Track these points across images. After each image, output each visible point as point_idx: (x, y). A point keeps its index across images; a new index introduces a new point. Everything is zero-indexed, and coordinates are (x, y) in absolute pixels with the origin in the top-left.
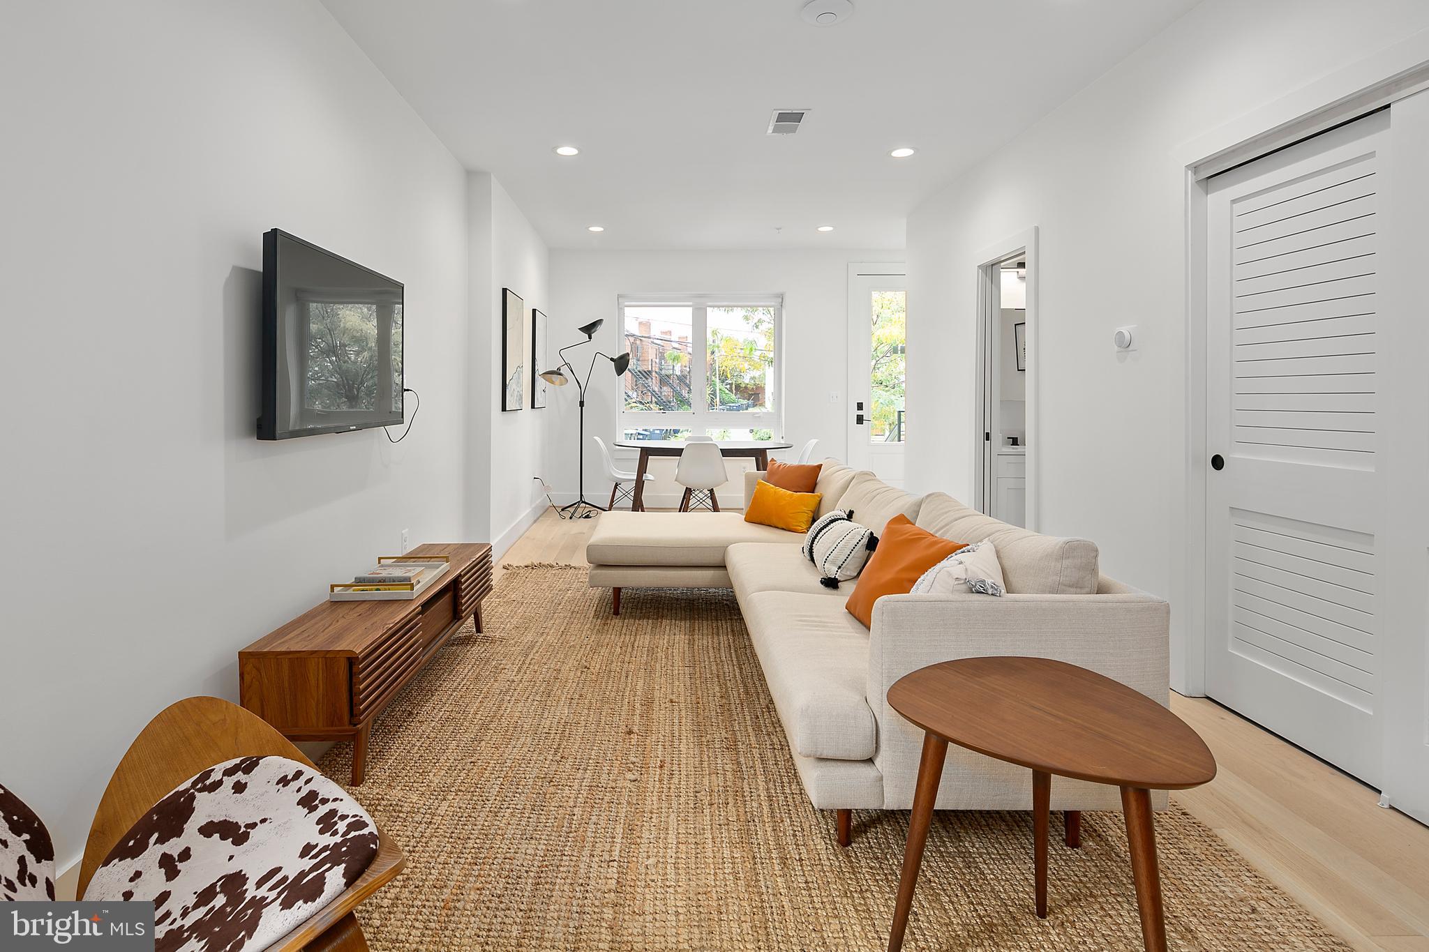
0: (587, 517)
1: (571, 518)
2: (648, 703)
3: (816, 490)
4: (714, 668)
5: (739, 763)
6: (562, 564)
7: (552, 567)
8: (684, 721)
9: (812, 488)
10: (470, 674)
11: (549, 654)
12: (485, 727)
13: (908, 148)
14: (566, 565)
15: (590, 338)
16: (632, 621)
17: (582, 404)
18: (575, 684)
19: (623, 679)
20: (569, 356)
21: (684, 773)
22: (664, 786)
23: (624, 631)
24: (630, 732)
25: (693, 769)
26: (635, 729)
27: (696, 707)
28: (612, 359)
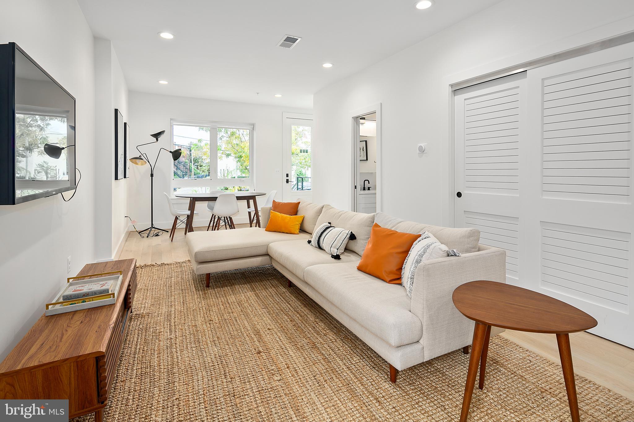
0: (157, 235)
1: (147, 237)
2: (257, 333)
3: (299, 213)
4: (277, 306)
5: (323, 354)
6: (159, 263)
7: (153, 265)
8: (282, 338)
9: (296, 213)
10: (139, 340)
11: (183, 317)
12: (170, 373)
13: (330, 63)
14: (162, 264)
15: (157, 140)
16: (219, 289)
17: (152, 175)
18: (210, 332)
19: (235, 322)
20: (143, 149)
21: (301, 367)
22: (297, 378)
23: (218, 295)
24: (259, 352)
25: (304, 364)
26: (261, 349)
27: (283, 330)
28: (171, 152)
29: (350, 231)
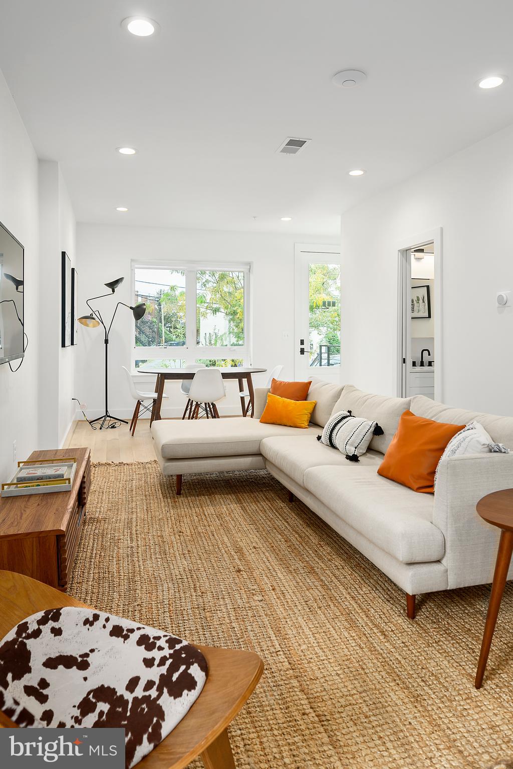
0: (113, 427)
1: (101, 429)
2: (239, 551)
3: (310, 397)
4: (269, 523)
5: (322, 580)
6: (117, 462)
7: (109, 465)
8: (270, 559)
9: (305, 397)
10: (95, 545)
11: (147, 525)
12: (131, 581)
13: (361, 170)
14: (120, 463)
15: (113, 291)
16: (193, 498)
17: (106, 342)
18: (179, 544)
19: (211, 537)
20: (95, 305)
21: (290, 591)
22: (283, 601)
23: (191, 505)
24: (239, 571)
25: (295, 588)
26: (242, 569)
27: (273, 549)
28: (131, 308)
29: (375, 423)
